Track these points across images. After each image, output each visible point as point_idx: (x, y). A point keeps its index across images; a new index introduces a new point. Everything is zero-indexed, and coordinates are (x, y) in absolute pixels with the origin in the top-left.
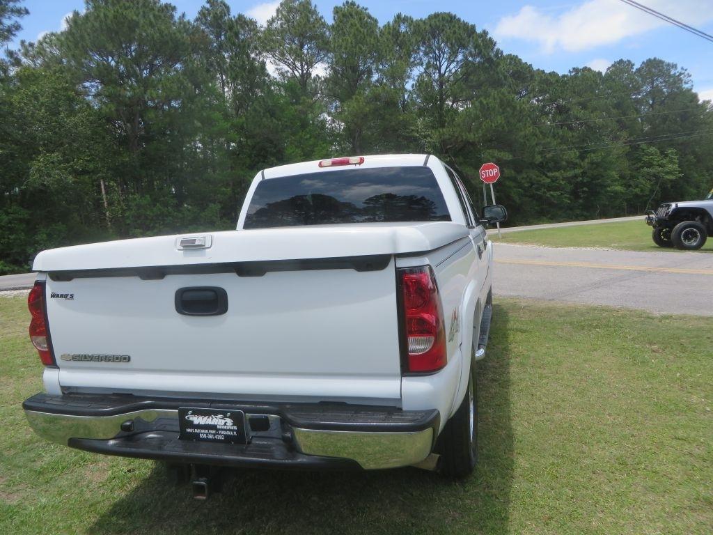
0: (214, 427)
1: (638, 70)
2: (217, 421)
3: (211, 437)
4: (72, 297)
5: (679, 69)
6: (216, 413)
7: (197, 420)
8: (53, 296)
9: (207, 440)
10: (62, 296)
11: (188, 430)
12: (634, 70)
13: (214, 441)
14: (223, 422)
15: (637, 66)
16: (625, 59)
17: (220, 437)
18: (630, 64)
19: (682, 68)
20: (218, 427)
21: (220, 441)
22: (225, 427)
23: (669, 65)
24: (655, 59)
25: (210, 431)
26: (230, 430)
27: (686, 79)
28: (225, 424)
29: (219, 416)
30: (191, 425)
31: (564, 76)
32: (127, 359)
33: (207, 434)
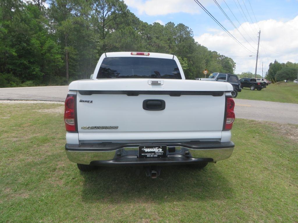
0: (154, 152)
1: (176, 27)
2: (156, 150)
3: (152, 156)
4: (91, 102)
5: (189, 29)
6: (155, 147)
7: (146, 150)
8: (81, 101)
9: (150, 157)
10: (86, 101)
11: (142, 154)
12: (175, 27)
13: (153, 157)
14: (158, 150)
15: (176, 25)
16: (172, 22)
17: (156, 156)
18: (173, 24)
19: (190, 29)
20: (156, 152)
21: (156, 157)
22: (158, 152)
23: (186, 27)
24: (182, 24)
25: (152, 154)
26: (160, 153)
27: (191, 33)
28: (159, 151)
29: (157, 148)
30: (144, 152)
31: (151, 25)
32: (116, 128)
33: (150, 155)
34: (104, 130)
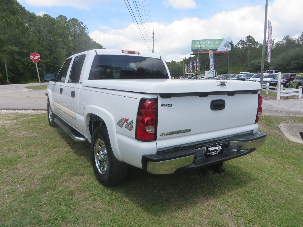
0: (216, 150)
2: (217, 148)
3: (214, 154)
4: (171, 105)
6: (216, 145)
7: (211, 149)
8: (162, 105)
9: (213, 156)
10: (167, 105)
11: (208, 154)
12: (67, 21)
13: (215, 155)
16: (64, 16)
17: (217, 153)
18: (65, 18)
19: (85, 25)
21: (216, 155)
23: (80, 22)
24: (75, 18)
26: (220, 150)
27: (87, 29)
28: (219, 148)
29: (218, 146)
30: (209, 151)
32: (189, 130)
33: (213, 153)
34: (180, 134)
